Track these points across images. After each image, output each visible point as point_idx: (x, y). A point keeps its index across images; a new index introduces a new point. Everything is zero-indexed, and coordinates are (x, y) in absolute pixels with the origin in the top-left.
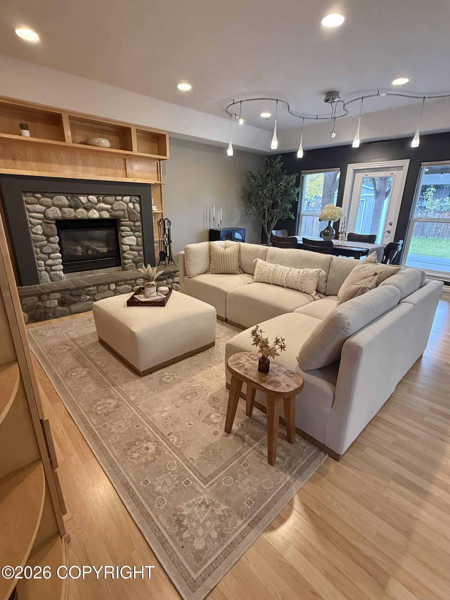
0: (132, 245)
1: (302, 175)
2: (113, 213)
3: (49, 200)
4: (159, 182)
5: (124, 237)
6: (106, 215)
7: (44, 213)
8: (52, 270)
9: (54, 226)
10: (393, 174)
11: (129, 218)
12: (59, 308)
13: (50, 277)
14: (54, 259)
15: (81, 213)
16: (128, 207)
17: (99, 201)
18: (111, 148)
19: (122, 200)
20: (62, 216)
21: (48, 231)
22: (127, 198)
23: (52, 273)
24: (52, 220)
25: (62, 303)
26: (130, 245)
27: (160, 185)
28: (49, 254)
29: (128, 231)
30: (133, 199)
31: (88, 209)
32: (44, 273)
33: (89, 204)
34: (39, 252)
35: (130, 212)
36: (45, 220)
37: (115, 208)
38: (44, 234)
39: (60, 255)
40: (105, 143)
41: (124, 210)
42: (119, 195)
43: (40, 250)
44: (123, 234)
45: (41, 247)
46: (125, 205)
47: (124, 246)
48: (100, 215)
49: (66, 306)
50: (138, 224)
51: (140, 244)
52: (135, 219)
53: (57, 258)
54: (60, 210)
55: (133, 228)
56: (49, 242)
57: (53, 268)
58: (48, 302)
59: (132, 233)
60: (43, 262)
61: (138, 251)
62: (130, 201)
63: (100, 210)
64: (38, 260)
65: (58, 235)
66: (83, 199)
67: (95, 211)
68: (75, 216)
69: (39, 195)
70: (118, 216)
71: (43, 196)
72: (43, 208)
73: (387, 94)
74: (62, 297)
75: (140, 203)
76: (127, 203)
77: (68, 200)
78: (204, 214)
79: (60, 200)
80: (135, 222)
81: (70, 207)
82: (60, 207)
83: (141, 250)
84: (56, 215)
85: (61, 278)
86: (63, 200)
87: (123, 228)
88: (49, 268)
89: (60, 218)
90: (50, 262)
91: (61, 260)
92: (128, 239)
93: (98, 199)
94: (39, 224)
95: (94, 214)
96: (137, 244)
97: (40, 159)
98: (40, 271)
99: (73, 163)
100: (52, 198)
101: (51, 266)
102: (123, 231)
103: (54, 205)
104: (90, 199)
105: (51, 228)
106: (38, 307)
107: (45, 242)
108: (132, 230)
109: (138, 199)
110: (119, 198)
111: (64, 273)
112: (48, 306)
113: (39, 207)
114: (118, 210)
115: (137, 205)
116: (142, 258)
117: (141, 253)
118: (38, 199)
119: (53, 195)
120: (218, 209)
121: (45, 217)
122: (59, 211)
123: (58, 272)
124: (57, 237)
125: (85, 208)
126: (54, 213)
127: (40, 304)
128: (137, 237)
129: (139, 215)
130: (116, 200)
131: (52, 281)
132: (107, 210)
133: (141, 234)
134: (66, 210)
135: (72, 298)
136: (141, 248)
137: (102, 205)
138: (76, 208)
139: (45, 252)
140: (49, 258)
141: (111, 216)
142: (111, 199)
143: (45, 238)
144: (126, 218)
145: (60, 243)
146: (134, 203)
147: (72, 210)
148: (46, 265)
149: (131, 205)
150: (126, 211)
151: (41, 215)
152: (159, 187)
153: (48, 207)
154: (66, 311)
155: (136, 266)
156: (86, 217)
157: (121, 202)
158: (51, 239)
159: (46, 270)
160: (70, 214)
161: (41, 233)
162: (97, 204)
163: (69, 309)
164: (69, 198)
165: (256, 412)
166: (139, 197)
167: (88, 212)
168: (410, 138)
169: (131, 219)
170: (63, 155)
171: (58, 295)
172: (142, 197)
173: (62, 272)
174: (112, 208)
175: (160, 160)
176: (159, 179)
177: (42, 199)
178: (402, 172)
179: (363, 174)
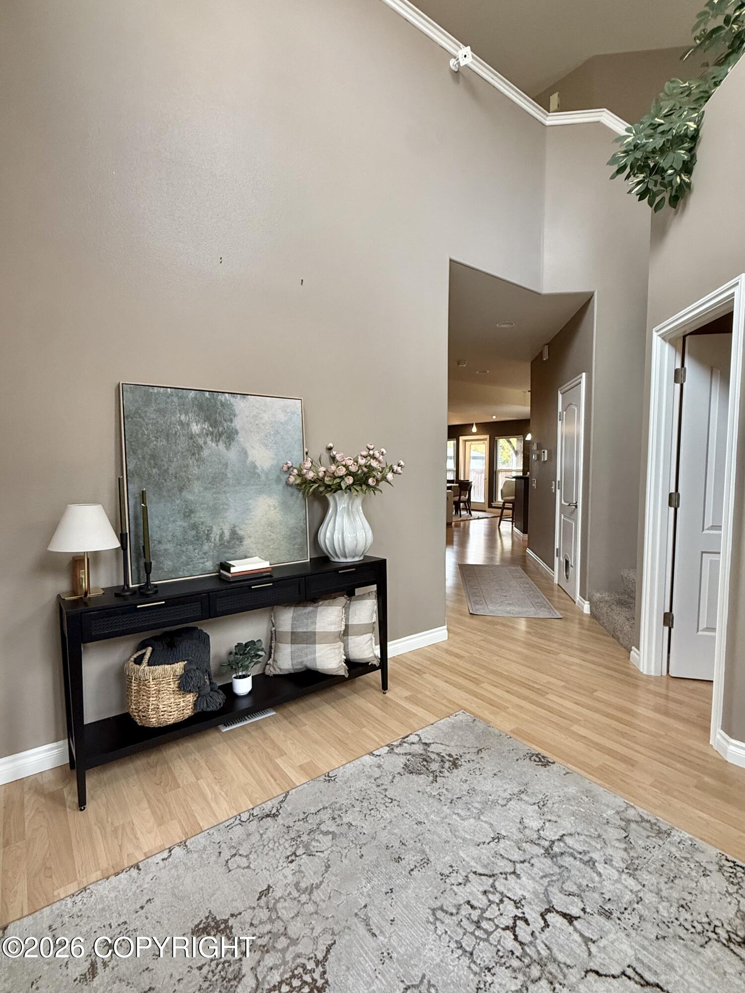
10: (484, 443)
178: (487, 442)
179: (470, 442)
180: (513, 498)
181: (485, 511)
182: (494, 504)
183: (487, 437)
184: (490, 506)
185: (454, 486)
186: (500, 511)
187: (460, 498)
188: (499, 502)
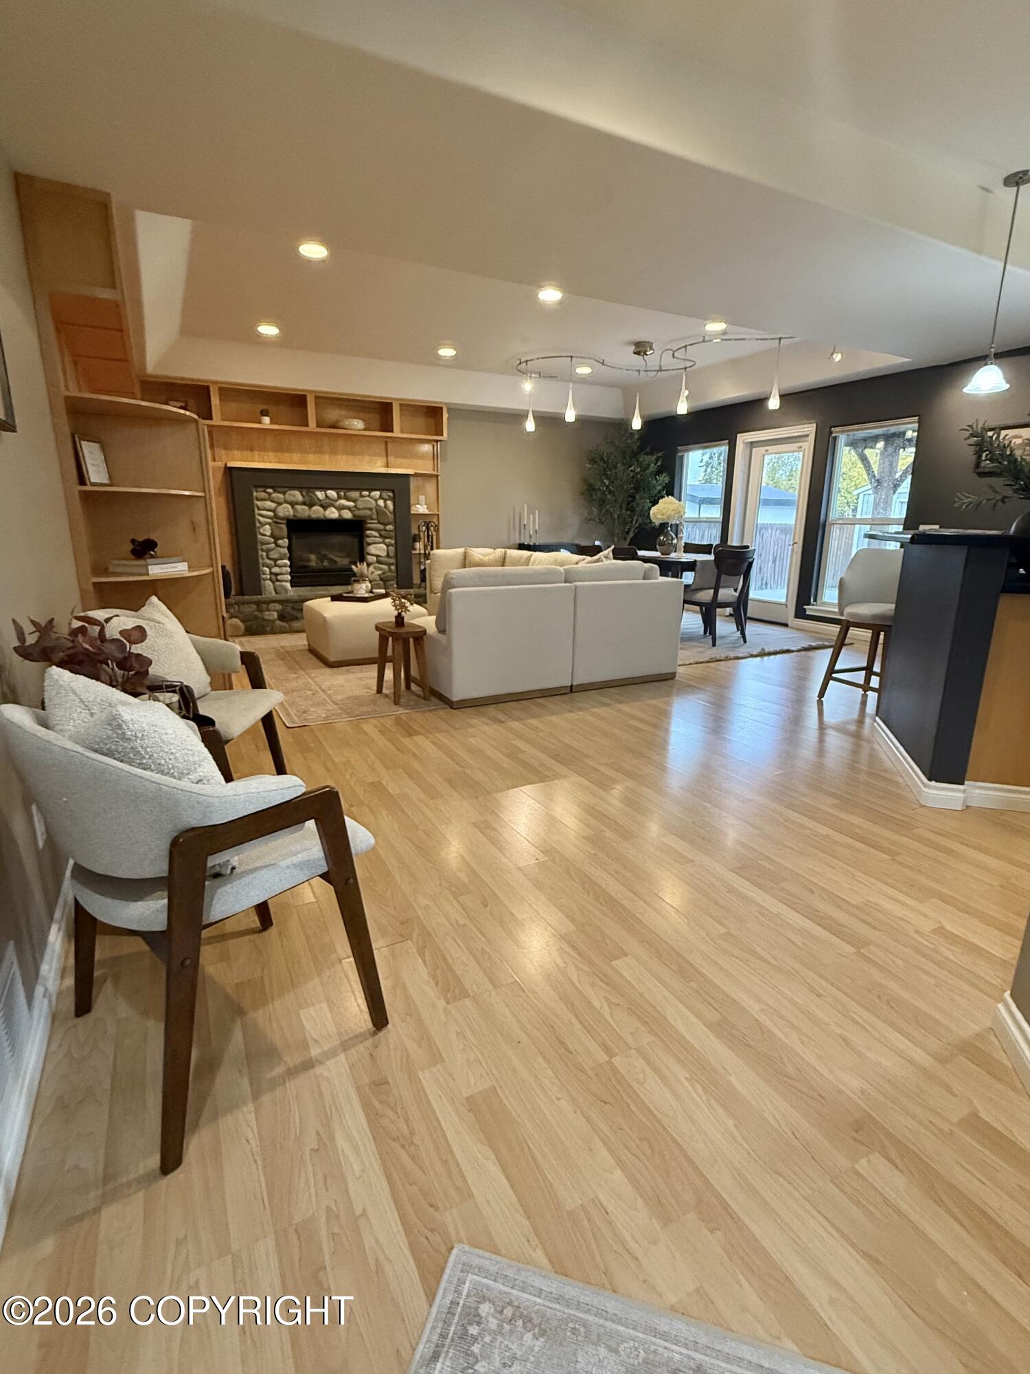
0: (380, 556)
1: (680, 454)
2: (357, 512)
3: (281, 496)
4: (435, 473)
5: (369, 544)
6: (347, 515)
7: (274, 511)
8: (278, 580)
9: (284, 527)
10: (801, 447)
11: (377, 519)
12: (278, 622)
13: (275, 589)
14: (280, 567)
15: (317, 512)
16: (377, 505)
17: (339, 498)
18: (365, 429)
19: (369, 496)
20: (294, 516)
21: (277, 533)
22: (376, 494)
23: (277, 583)
24: (283, 519)
25: (282, 617)
26: (377, 556)
27: (437, 476)
28: (275, 560)
29: (376, 537)
30: (385, 494)
31: (325, 507)
32: (268, 582)
33: (328, 501)
34: (265, 557)
35: (379, 512)
36: (275, 520)
37: (360, 507)
38: (272, 536)
39: (288, 563)
40: (358, 424)
41: (371, 509)
42: (366, 490)
43: (267, 555)
44: (369, 540)
45: (268, 551)
46: (374, 502)
47: (369, 557)
48: (340, 515)
49: (287, 622)
50: (390, 527)
51: (392, 554)
52: (386, 521)
53: (285, 566)
54: (293, 508)
55: (383, 533)
56: (277, 545)
57: (279, 577)
58: (267, 613)
59: (381, 540)
60: (268, 570)
61: (389, 565)
62: (381, 497)
63: (340, 508)
64: (263, 566)
65: (288, 538)
66: (320, 495)
67: (333, 509)
68: (309, 516)
69: (270, 490)
70: (365, 517)
71: (275, 491)
72: (273, 505)
73: (722, 340)
74: (283, 610)
75: (394, 500)
76: (376, 500)
77: (302, 495)
78: (509, 520)
79: (294, 496)
80: (385, 525)
81: (304, 504)
82: (293, 504)
83: (392, 564)
84: (287, 514)
85: (286, 590)
86: (297, 495)
87: (368, 532)
88: (275, 577)
89: (291, 518)
90: (275, 570)
91: (289, 570)
92: (375, 548)
93: (338, 494)
94: (269, 524)
95: (333, 514)
96: (388, 556)
97: (280, 449)
98: (265, 580)
99: (319, 451)
100: (284, 493)
101: (276, 575)
102: (368, 537)
103: (286, 502)
104: (329, 495)
105: (281, 529)
106: (256, 618)
107: (273, 545)
108: (381, 536)
109: (391, 494)
110: (366, 493)
111: (292, 586)
112: (266, 617)
113: (269, 504)
114: (364, 509)
115: (390, 503)
116: (394, 574)
117: (393, 567)
118: (269, 494)
119: (286, 489)
120: (531, 511)
121: (276, 516)
122: (291, 510)
123: (284, 583)
124: (286, 540)
125: (322, 506)
126: (286, 511)
127: (259, 614)
128: (387, 546)
129: (392, 516)
130: (362, 496)
131: (276, 593)
132: (349, 508)
133: (393, 542)
134: (298, 507)
135: (294, 613)
136: (393, 561)
137: (344, 502)
138: (311, 506)
139: (271, 557)
140: (276, 565)
141: (354, 516)
142: (355, 494)
143: (272, 540)
144: (372, 519)
145: (289, 548)
146: (385, 500)
147: (305, 507)
148: (271, 573)
149: (381, 503)
150: (374, 510)
151: (271, 514)
152: (435, 481)
153: (279, 504)
154: (285, 627)
155: (385, 584)
156: (322, 517)
157: (368, 498)
158: (280, 542)
159: (270, 580)
160: (303, 512)
161: (269, 534)
162: (336, 501)
163: (290, 626)
164: (304, 493)
165: (414, 687)
166: (393, 491)
167: (325, 510)
168: (766, 399)
169: (381, 521)
170: (307, 442)
171: (279, 607)
172: (396, 492)
173: (288, 585)
174: (355, 507)
175: (437, 441)
176: (435, 467)
177: (274, 495)
178: (809, 445)
179: (762, 449)
180: (888, 608)
181: (786, 625)
182: (810, 610)
183: (810, 429)
184: (800, 613)
185: (703, 562)
186: (836, 629)
187: (716, 594)
188: (825, 604)
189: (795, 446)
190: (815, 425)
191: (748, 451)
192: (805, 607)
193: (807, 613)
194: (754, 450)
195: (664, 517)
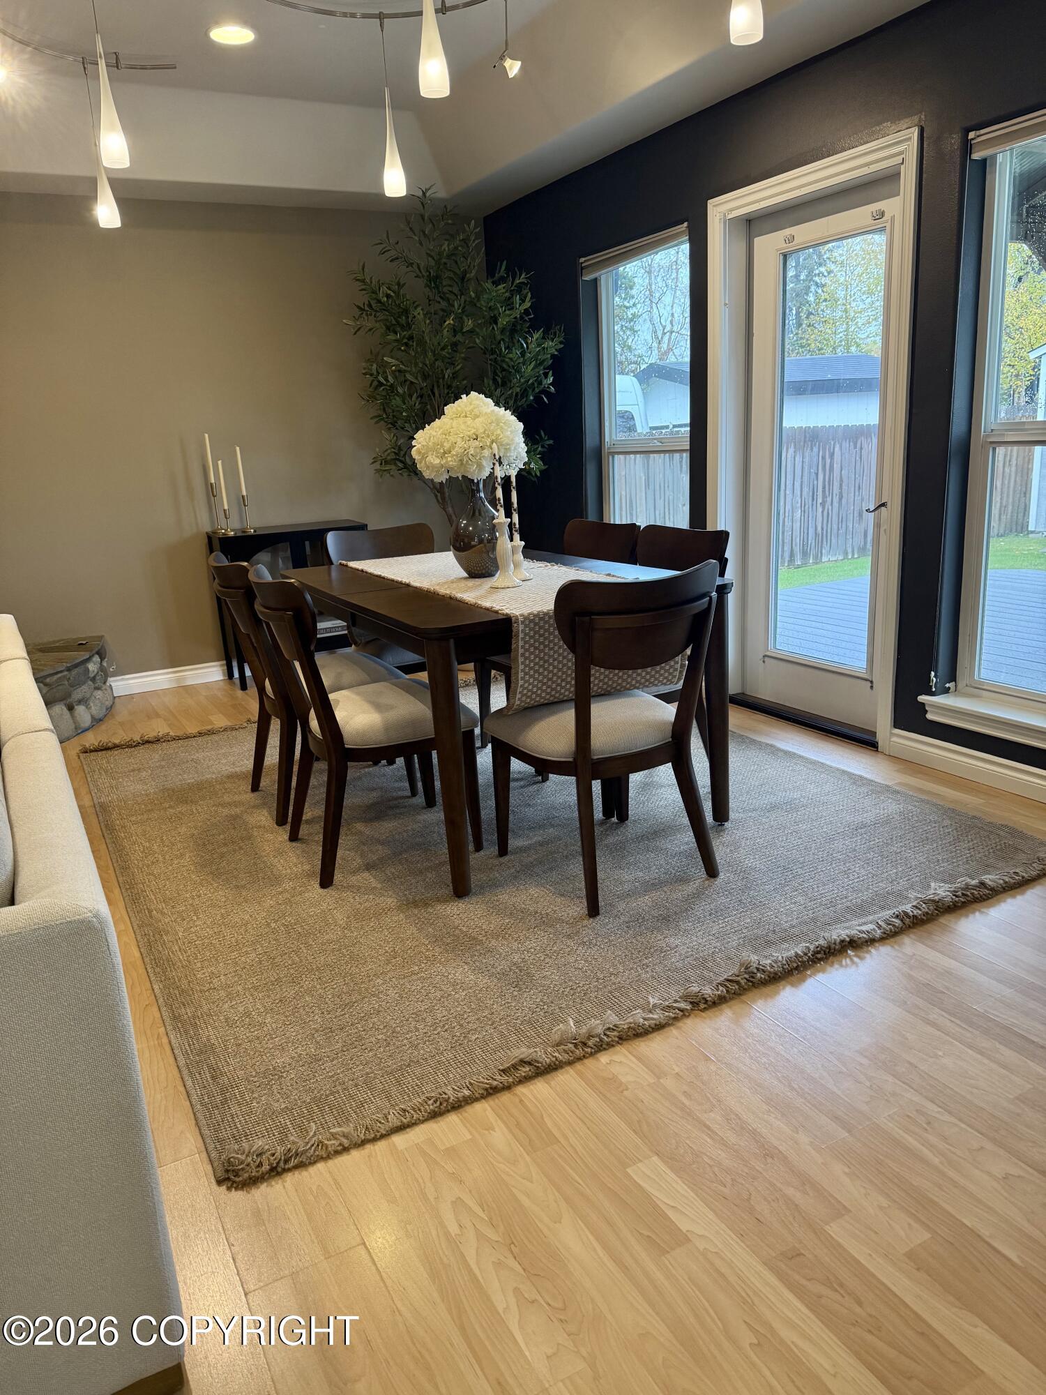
10: (881, 216)
189: (861, 215)
190: (915, 132)
191: (742, 246)
192: (922, 698)
193: (929, 716)
194: (757, 241)
195: (451, 461)
